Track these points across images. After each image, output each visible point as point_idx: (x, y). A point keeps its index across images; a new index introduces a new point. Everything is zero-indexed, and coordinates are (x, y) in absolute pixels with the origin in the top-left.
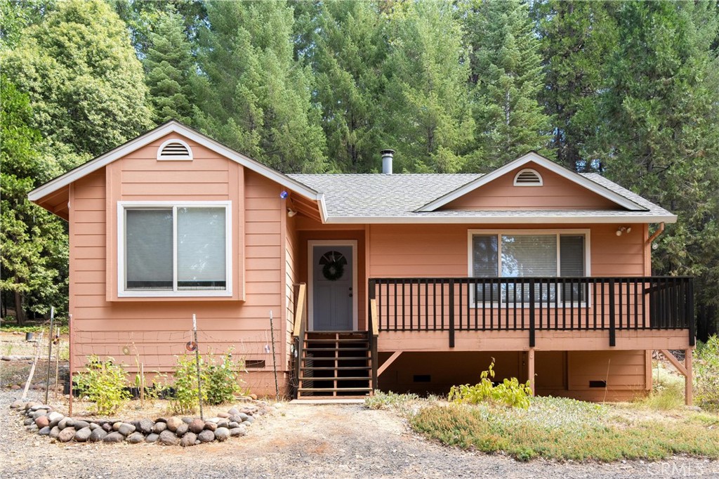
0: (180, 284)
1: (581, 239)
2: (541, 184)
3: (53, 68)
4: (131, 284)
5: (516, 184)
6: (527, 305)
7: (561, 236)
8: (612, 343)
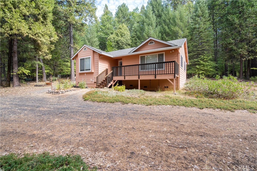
0: (86, 70)
1: (163, 54)
2: (154, 44)
3: (116, 37)
4: (81, 71)
5: (149, 44)
6: (154, 70)
7: (158, 54)
8: (155, 78)
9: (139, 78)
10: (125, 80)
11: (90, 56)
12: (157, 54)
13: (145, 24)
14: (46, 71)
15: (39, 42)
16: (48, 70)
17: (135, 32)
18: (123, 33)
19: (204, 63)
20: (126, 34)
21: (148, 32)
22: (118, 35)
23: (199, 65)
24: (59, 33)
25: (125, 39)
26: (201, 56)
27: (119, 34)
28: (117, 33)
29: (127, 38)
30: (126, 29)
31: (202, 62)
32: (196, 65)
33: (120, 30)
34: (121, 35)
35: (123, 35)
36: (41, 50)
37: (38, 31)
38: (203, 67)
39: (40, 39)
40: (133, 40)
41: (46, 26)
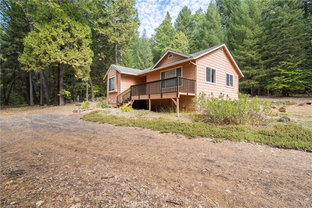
0: (112, 90)
2: (173, 57)
4: (109, 90)
5: (168, 58)
7: (177, 69)
8: (162, 97)
9: (149, 98)
10: (140, 99)
11: (115, 76)
12: (175, 68)
13: (205, 28)
14: (95, 91)
15: (73, 66)
16: (97, 91)
17: (195, 40)
18: (179, 43)
19: (287, 73)
20: (182, 44)
21: (208, 38)
22: (173, 46)
23: (279, 75)
24: (102, 55)
25: (181, 50)
26: (283, 62)
27: (175, 45)
28: (172, 45)
29: (183, 48)
30: (183, 38)
31: (283, 71)
32: (275, 76)
33: (176, 40)
34: (177, 46)
35: (179, 45)
36: (77, 74)
37: (72, 57)
38: (286, 79)
39: (74, 64)
40: (192, 50)
41: (82, 51)
